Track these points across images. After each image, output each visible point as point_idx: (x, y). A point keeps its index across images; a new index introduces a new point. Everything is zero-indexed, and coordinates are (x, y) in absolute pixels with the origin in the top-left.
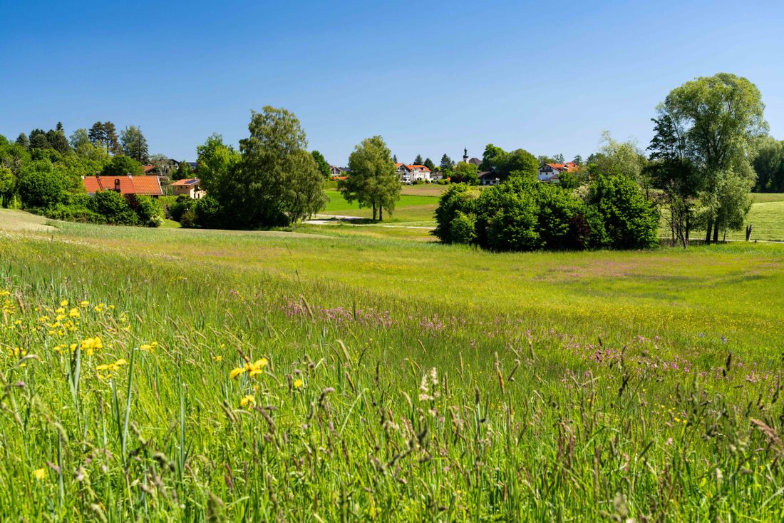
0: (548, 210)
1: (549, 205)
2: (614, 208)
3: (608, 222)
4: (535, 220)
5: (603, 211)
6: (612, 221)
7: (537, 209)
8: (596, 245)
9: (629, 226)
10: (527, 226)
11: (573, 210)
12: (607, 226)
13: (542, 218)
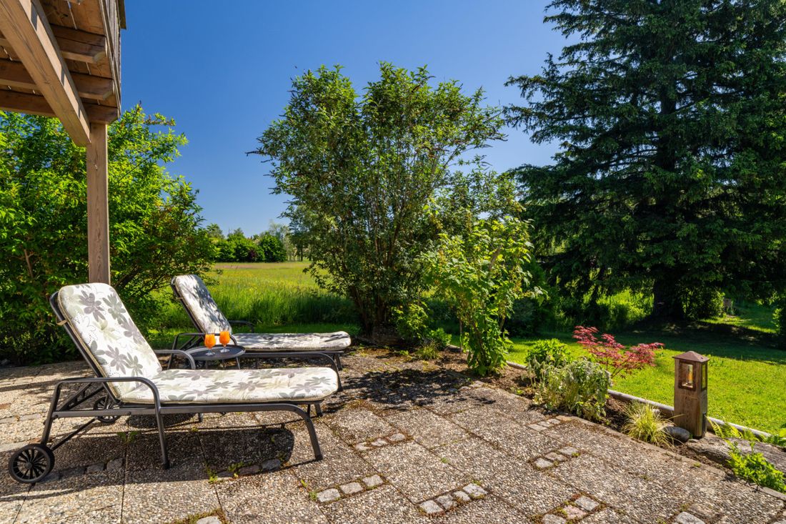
0: (240, 247)
1: (241, 245)
2: (269, 248)
3: (266, 253)
4: (233, 251)
5: (264, 249)
6: (267, 252)
7: (235, 247)
8: (260, 260)
9: (274, 254)
10: (230, 253)
11: (250, 248)
12: (265, 254)
13: (237, 250)
